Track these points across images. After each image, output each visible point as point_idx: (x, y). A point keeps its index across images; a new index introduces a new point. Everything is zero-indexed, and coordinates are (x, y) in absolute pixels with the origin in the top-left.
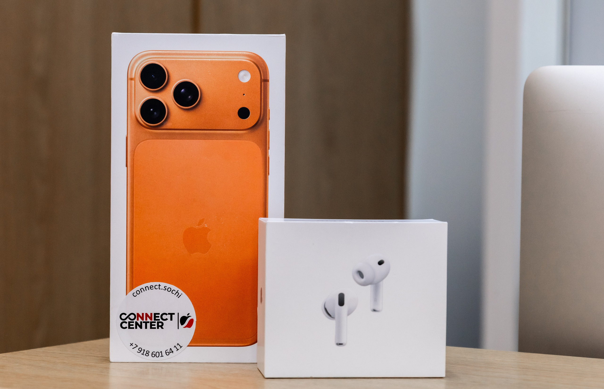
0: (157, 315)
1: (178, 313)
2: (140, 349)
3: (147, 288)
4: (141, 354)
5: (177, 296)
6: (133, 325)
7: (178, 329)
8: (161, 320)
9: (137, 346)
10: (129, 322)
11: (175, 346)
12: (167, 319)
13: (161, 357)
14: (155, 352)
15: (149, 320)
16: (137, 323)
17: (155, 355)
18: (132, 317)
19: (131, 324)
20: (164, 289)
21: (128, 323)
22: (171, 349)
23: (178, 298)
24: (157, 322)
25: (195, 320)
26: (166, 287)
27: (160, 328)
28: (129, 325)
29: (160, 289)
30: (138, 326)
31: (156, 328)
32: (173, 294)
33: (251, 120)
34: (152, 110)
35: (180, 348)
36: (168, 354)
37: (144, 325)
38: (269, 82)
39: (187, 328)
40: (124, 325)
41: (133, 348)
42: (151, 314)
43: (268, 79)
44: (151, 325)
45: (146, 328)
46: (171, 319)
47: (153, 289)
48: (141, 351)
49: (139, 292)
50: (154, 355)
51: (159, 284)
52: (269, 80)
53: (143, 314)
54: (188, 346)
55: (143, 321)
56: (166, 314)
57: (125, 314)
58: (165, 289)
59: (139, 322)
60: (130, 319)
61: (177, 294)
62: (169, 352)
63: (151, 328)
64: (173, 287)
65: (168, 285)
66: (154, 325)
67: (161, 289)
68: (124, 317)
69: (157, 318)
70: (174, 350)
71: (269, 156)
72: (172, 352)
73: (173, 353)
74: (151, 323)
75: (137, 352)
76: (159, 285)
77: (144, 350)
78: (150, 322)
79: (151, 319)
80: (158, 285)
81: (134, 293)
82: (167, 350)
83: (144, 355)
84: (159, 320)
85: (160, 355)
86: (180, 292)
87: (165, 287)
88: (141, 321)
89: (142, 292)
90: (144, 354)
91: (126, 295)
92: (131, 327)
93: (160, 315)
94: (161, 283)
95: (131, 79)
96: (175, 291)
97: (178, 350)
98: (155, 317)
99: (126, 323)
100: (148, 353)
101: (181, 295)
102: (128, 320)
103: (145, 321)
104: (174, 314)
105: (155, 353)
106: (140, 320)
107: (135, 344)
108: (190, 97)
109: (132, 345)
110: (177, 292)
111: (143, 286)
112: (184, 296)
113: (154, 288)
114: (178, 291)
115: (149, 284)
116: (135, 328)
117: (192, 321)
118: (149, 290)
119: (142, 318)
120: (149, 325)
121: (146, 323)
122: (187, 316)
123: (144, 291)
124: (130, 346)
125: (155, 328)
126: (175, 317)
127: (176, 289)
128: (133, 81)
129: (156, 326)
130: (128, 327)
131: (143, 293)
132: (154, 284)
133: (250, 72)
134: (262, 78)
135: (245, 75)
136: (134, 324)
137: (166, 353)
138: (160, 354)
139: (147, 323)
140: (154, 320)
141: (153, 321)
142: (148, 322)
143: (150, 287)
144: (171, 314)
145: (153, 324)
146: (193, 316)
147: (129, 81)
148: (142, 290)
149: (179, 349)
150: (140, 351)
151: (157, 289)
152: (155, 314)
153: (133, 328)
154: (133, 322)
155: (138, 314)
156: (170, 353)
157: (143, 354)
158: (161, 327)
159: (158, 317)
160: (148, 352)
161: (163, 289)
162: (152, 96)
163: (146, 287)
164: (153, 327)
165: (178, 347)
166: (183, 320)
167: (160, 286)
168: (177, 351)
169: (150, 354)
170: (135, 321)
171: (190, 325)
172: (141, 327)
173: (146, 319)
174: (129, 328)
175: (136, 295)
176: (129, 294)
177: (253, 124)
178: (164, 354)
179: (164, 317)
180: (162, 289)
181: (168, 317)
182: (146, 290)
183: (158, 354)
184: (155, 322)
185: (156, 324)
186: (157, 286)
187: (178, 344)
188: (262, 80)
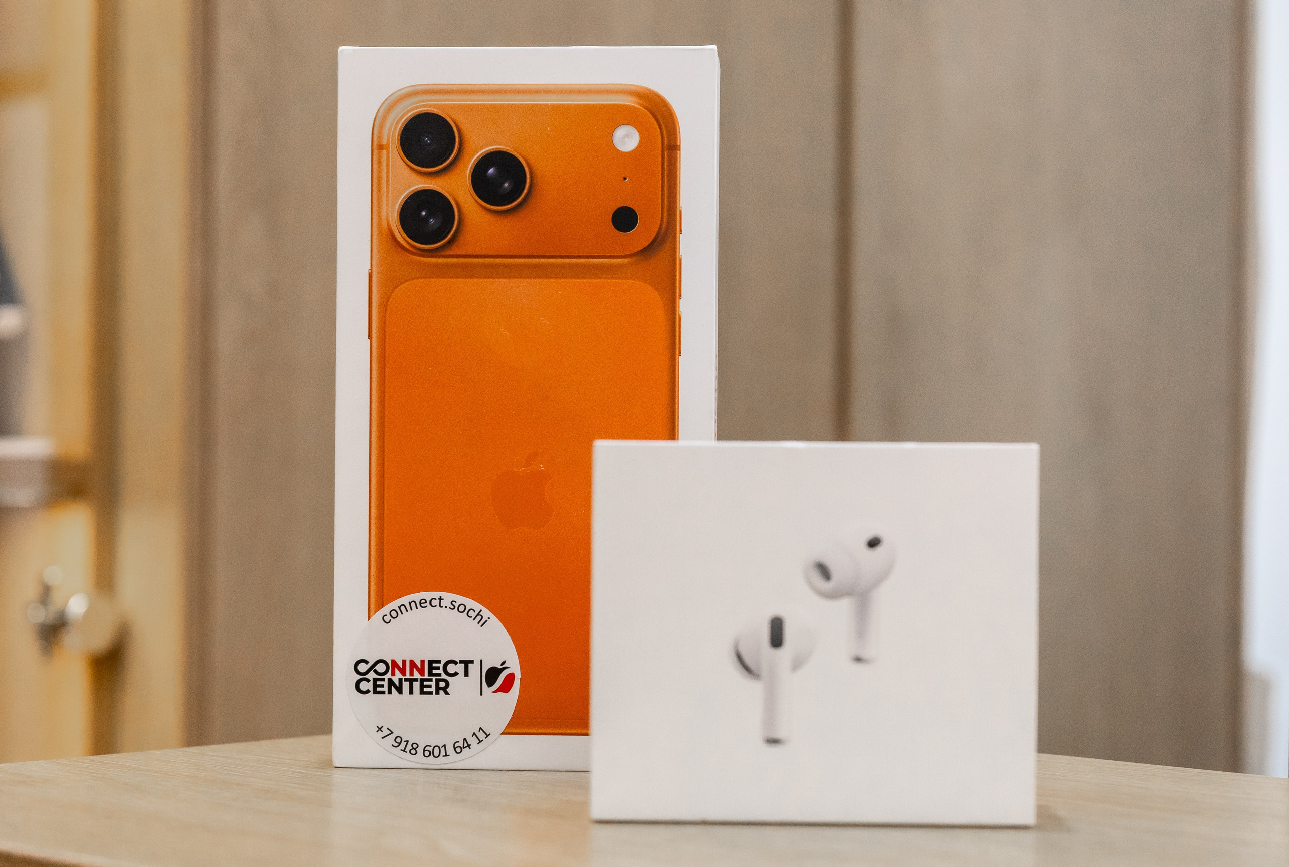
0: (434, 665)
1: (481, 661)
2: (399, 740)
3: (413, 604)
4: (401, 750)
5: (478, 623)
6: (382, 686)
7: (481, 695)
8: (444, 676)
9: (392, 733)
10: (375, 680)
11: (474, 734)
12: (456, 674)
13: (443, 756)
14: (430, 746)
15: (417, 675)
16: (391, 682)
17: (432, 753)
18: (381, 668)
19: (378, 683)
20: (450, 608)
21: (371, 682)
22: (465, 739)
23: (482, 626)
24: (436, 679)
25: (518, 676)
26: (455, 602)
27: (441, 692)
28: (375, 686)
29: (442, 607)
30: (393, 689)
31: (434, 693)
32: (471, 617)
33: (640, 236)
34: (424, 213)
35: (486, 738)
36: (458, 750)
37: (406, 685)
38: (680, 150)
39: (500, 694)
40: (364, 686)
41: (383, 738)
42: (423, 662)
43: (678, 144)
44: (422, 687)
45: (411, 692)
46: (466, 674)
47: (427, 607)
48: (400, 743)
49: (395, 614)
50: (429, 752)
51: (440, 597)
52: (680, 146)
53: (404, 662)
54: (502, 733)
55: (404, 677)
56: (455, 663)
57: (366, 662)
58: (452, 607)
59: (396, 680)
60: (376, 672)
61: (479, 618)
62: (462, 747)
63: (422, 693)
64: (470, 603)
65: (460, 599)
66: (430, 687)
67: (444, 607)
68: (363, 668)
69: (434, 672)
70: (472, 741)
71: (680, 313)
72: (469, 746)
73: (470, 748)
74: (422, 681)
75: (392, 745)
76: (440, 599)
77: (408, 741)
78: (420, 679)
79: (422, 674)
80: (437, 599)
81: (386, 615)
82: (458, 742)
83: (406, 752)
84: (439, 675)
85: (443, 753)
86: (486, 613)
87: (453, 603)
88: (401, 676)
89: (402, 614)
90: (408, 749)
91: (369, 619)
92: (379, 689)
93: (441, 665)
94: (444, 595)
95: (381, 147)
96: (474, 611)
97: (480, 741)
98: (431, 668)
99: (368, 681)
100: (415, 749)
101: (486, 621)
102: (372, 676)
103: (408, 676)
104: (472, 662)
105: (431, 749)
106: (399, 674)
107: (388, 728)
108: (506, 185)
109: (380, 729)
110: (478, 615)
111: (405, 600)
112: (494, 623)
113: (428, 604)
114: (481, 611)
115: (417, 597)
116: (387, 692)
117: (511, 677)
118: (417, 608)
119: (403, 672)
120: (417, 685)
121: (411, 681)
122: (500, 667)
123: (407, 611)
124: (377, 731)
125: (431, 693)
126: (474, 669)
127: (477, 606)
128: (384, 152)
129: (433, 689)
130: (371, 689)
131: (406, 617)
132: (427, 595)
133: (638, 130)
134: (666, 141)
135: (627, 136)
136: (386, 683)
137: (455, 749)
138: (442, 750)
139: (414, 683)
140: (429, 676)
141: (426, 676)
142: (416, 680)
143: (421, 604)
144: (467, 663)
145: (426, 683)
146: (514, 667)
147: (375, 152)
148: (403, 608)
149: (483, 740)
150: (398, 743)
151: (435, 606)
152: (431, 662)
153: (383, 693)
154: (383, 680)
155: (393, 662)
156: (464, 748)
157: (404, 751)
158: (445, 690)
159: (438, 668)
160: (415, 746)
161: (448, 607)
162: (426, 184)
163: (410, 603)
164: (426, 690)
165: (482, 735)
166: (492, 675)
167: (443, 599)
168: (478, 743)
169: (420, 750)
170: (387, 677)
171: (506, 687)
172: (400, 690)
173: (412, 674)
174: (375, 692)
175: (390, 620)
176: (372, 618)
177: (646, 244)
178: (450, 750)
179: (451, 668)
180: (446, 607)
181: (460, 668)
182: (412, 610)
183: (436, 749)
184: (431, 680)
185: (433, 684)
186: (435, 599)
187: (481, 728)
188: (665, 147)
